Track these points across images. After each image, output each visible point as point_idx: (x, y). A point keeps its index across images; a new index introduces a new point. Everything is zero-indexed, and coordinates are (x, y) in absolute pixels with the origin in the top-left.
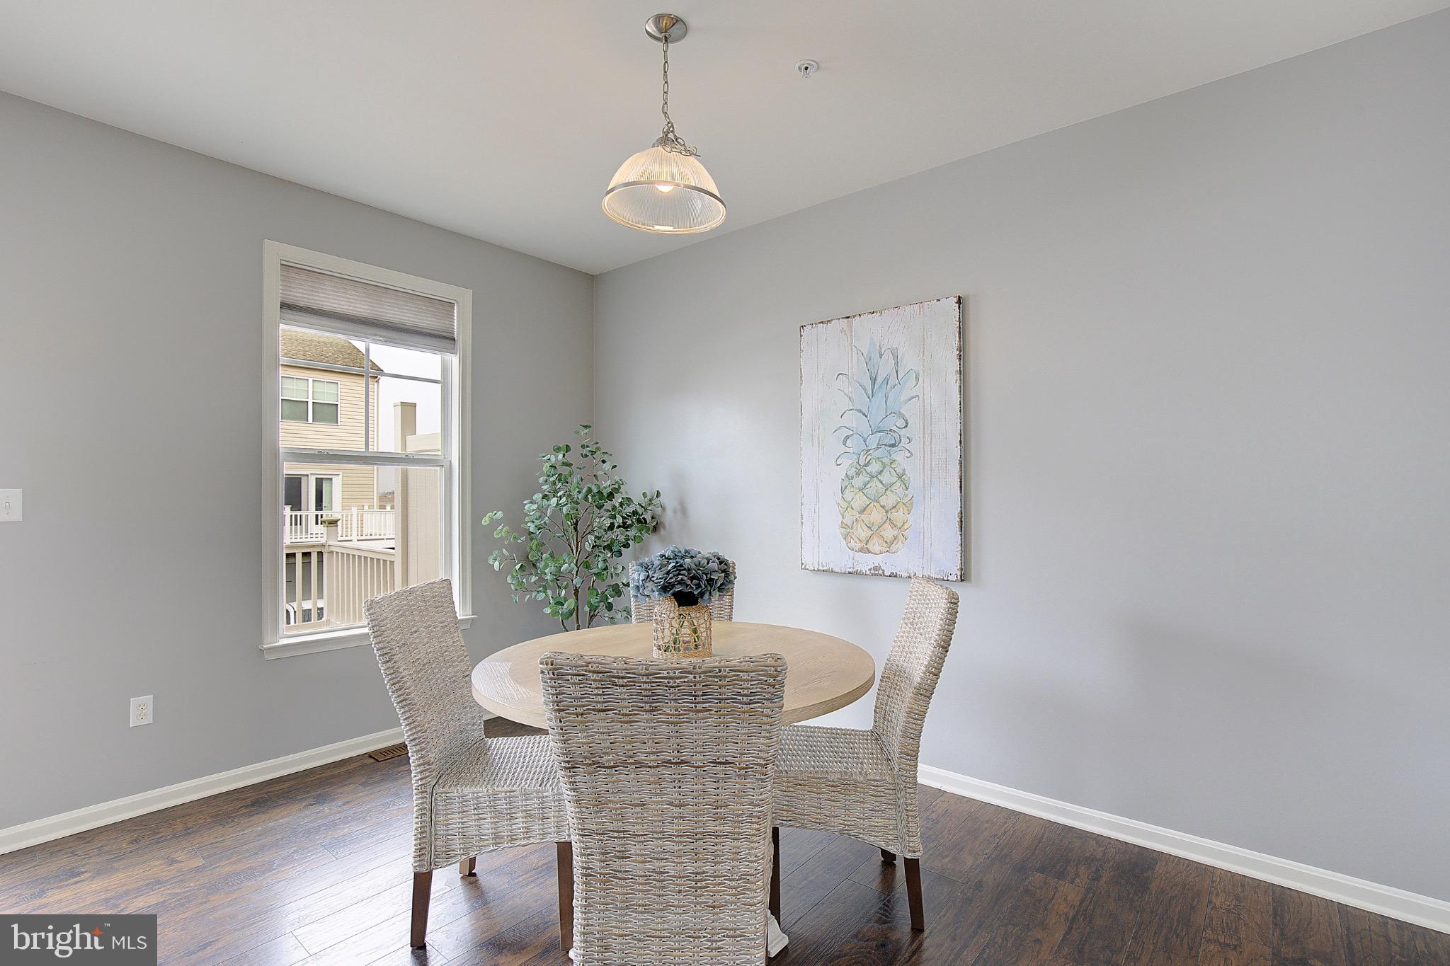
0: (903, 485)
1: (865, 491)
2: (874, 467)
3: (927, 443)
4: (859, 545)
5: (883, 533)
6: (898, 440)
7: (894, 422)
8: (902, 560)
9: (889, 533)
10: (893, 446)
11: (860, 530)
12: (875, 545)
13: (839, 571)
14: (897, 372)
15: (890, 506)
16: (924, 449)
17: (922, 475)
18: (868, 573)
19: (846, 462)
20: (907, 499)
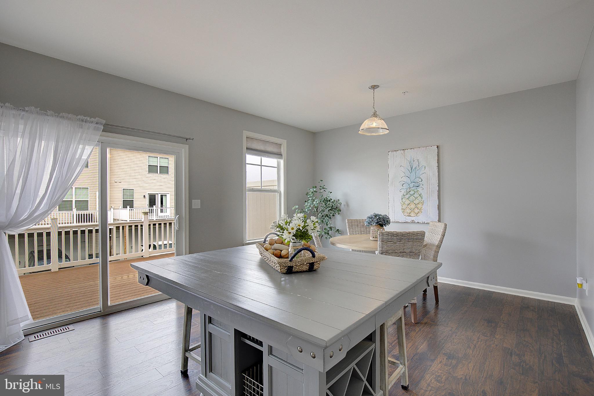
0: (421, 197)
1: (409, 199)
2: (412, 192)
3: (428, 186)
4: (407, 214)
5: (415, 211)
6: (419, 185)
7: (417, 180)
8: (421, 218)
9: (416, 211)
10: (418, 186)
11: (408, 210)
12: (412, 214)
13: (401, 222)
14: (419, 166)
15: (417, 203)
16: (427, 188)
17: (427, 195)
18: (410, 222)
19: (403, 191)
20: (422, 201)
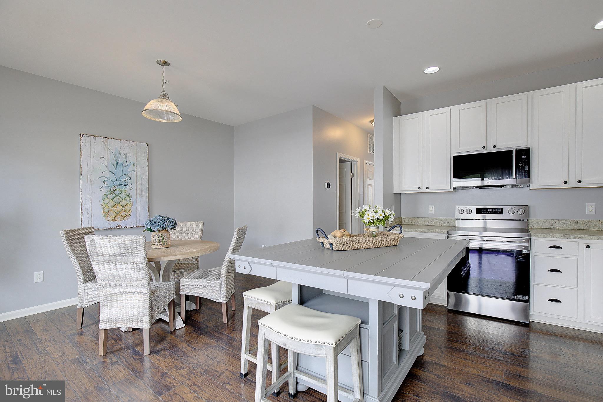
0: (129, 198)
1: (114, 200)
2: (117, 192)
3: (138, 185)
4: (111, 219)
5: (122, 214)
6: (127, 184)
7: (125, 177)
8: (130, 222)
9: (124, 214)
10: (125, 185)
11: (112, 214)
12: (118, 218)
13: (102, 229)
14: (127, 161)
15: (124, 205)
16: (137, 187)
17: (136, 195)
18: (115, 228)
19: (105, 190)
20: (130, 203)
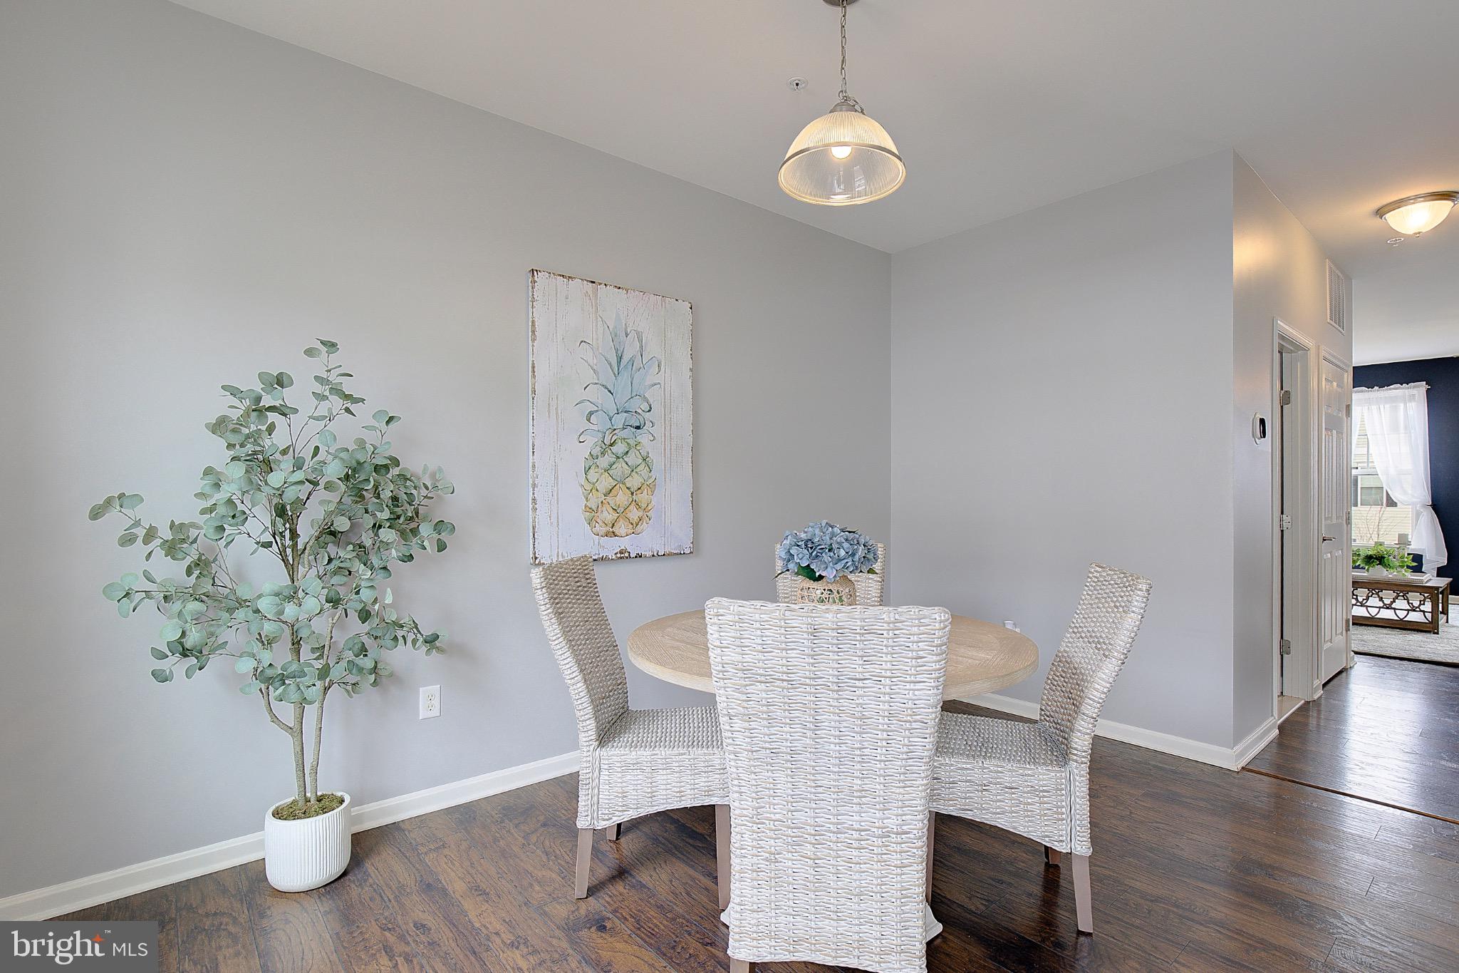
0: (646, 467)
1: (610, 472)
3: (668, 428)
4: (604, 529)
5: (630, 515)
6: (642, 423)
7: (638, 404)
8: (648, 541)
9: (634, 514)
10: (638, 428)
11: (605, 513)
12: (621, 528)
14: (642, 356)
15: (636, 489)
16: (665, 434)
17: (663, 458)
18: (613, 557)
19: (591, 441)
20: (651, 481)
